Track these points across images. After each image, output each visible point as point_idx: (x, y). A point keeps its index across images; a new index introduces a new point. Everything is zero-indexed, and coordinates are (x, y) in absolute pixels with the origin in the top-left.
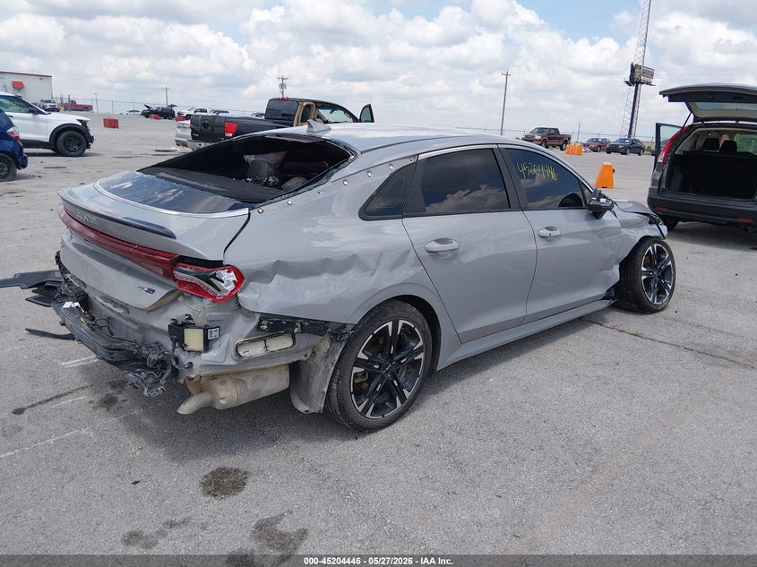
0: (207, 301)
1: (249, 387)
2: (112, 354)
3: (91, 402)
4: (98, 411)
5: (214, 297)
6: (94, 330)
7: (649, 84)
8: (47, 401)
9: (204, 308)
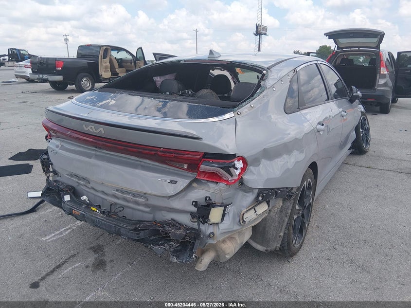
0: (222, 185)
1: (239, 242)
2: (139, 234)
3: (87, 267)
4: (98, 273)
5: (227, 181)
6: (110, 216)
7: (265, 34)
8: (52, 272)
9: (220, 190)
